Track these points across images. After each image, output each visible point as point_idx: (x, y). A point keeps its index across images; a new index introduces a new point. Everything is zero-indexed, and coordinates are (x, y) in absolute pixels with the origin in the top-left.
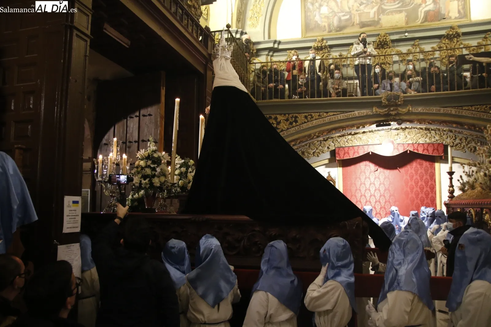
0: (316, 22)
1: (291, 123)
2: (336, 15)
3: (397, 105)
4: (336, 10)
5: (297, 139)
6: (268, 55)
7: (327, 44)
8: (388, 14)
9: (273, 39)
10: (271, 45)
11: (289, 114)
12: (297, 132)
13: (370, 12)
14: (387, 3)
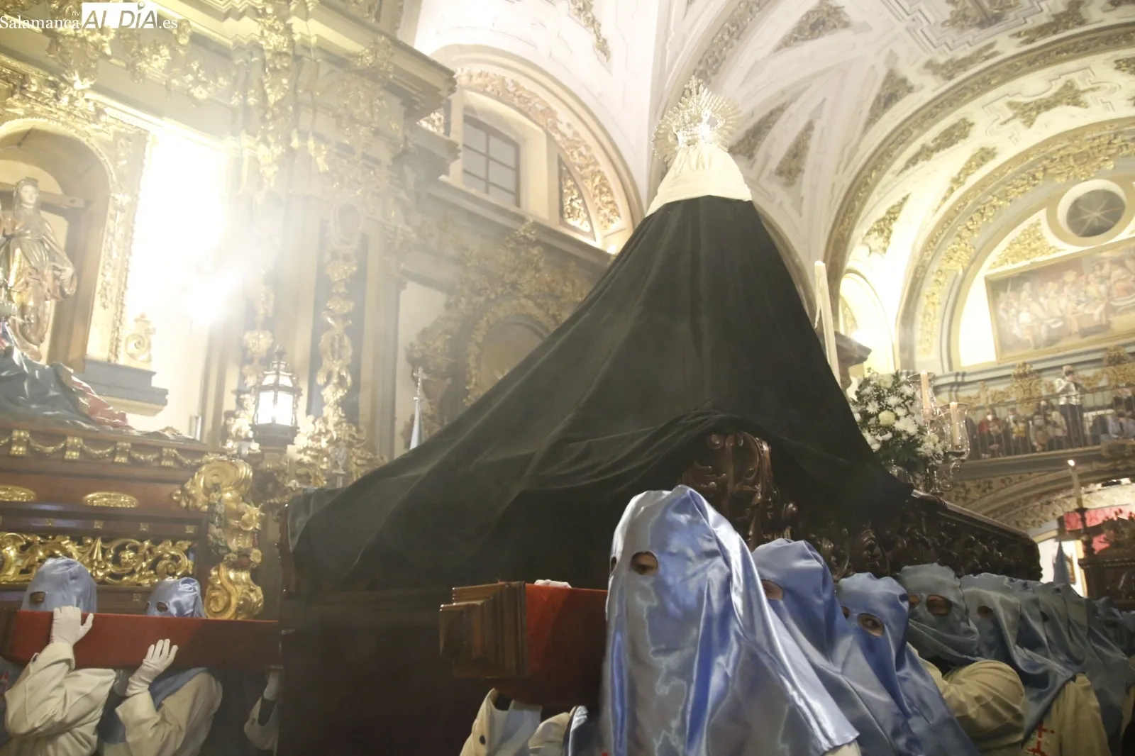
0: (1015, 336)
1: (984, 491)
2: (1042, 323)
3: (1123, 457)
4: (1042, 315)
5: (995, 510)
6: (951, 391)
7: (1032, 369)
8: (1121, 313)
9: (955, 370)
10: (952, 379)
11: (980, 479)
12: (994, 502)
13: (1092, 314)
14: (1119, 296)
